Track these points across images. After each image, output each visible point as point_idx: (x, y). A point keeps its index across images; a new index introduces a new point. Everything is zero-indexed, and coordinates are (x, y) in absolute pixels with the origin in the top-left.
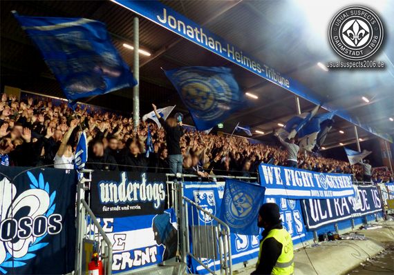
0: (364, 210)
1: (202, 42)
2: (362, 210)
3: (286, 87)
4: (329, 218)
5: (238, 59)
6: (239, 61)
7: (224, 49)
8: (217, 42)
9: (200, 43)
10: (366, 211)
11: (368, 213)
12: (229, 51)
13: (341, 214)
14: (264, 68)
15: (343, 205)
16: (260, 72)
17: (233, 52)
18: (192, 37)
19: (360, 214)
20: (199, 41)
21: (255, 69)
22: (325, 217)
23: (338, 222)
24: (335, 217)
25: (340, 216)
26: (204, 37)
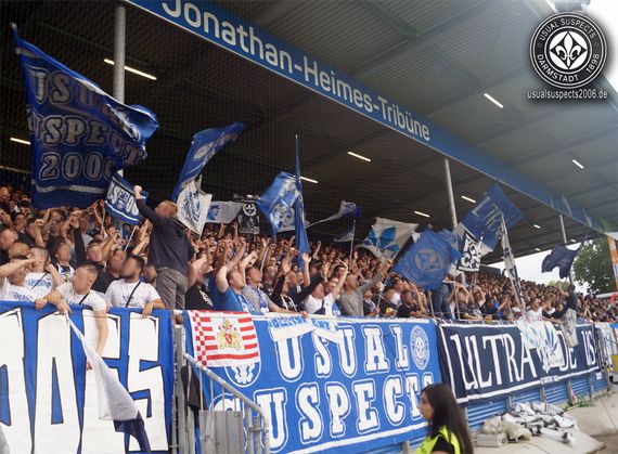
0: (565, 369)
1: (253, 53)
2: (562, 369)
3: (423, 139)
4: (495, 387)
5: (326, 85)
6: (328, 89)
7: (296, 67)
8: (282, 53)
9: (249, 55)
10: (570, 371)
11: (573, 374)
12: (307, 70)
13: (518, 379)
14: (379, 104)
15: (524, 360)
16: (370, 110)
17: (315, 72)
18: (233, 43)
19: (557, 378)
20: (246, 50)
21: (361, 106)
22: (489, 383)
23: (512, 394)
24: (506, 384)
25: (516, 383)
26: (256, 43)
